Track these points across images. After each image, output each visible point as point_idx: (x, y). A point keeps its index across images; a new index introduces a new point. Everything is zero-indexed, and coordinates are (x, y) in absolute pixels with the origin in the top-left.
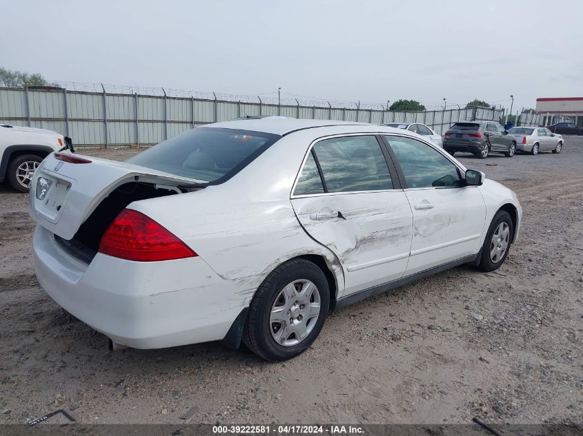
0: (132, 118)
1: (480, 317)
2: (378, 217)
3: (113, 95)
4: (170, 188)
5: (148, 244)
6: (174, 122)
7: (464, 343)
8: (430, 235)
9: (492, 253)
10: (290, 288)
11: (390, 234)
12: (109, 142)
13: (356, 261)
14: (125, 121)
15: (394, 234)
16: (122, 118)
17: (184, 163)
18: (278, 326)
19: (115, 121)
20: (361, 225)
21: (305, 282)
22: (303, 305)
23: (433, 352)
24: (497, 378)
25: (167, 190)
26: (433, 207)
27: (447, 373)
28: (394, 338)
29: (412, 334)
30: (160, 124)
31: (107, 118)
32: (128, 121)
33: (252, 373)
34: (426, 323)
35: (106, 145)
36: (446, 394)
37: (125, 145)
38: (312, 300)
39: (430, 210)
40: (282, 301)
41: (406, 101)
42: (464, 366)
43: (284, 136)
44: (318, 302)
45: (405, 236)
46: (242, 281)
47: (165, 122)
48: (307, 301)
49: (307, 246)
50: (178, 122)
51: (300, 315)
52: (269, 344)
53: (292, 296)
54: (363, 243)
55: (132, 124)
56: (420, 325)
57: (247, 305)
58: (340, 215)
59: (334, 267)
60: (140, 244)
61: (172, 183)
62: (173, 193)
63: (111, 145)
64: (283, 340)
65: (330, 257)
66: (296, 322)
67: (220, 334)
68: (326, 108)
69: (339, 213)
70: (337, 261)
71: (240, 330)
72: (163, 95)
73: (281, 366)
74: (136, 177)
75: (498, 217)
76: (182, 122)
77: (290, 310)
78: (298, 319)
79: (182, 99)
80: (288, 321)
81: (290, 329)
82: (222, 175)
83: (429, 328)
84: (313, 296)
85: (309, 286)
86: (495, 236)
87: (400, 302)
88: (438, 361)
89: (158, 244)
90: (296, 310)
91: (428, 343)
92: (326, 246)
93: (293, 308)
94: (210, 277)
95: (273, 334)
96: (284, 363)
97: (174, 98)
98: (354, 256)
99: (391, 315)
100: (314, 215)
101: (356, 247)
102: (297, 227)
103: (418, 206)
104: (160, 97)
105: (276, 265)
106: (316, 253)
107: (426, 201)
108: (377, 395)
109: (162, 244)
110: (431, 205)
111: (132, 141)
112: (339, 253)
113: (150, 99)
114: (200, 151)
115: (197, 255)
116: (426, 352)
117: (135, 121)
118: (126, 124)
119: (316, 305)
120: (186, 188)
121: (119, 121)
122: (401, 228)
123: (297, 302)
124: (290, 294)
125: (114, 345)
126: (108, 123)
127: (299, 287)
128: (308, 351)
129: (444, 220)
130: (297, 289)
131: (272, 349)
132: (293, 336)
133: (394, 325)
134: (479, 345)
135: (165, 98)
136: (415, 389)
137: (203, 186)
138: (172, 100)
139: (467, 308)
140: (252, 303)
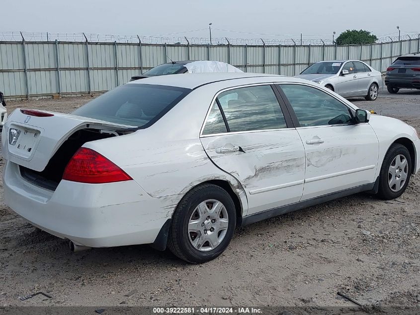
0: (52, 66)
1: (369, 233)
2: (275, 150)
3: (32, 43)
4: (110, 133)
5: (98, 172)
6: (98, 69)
7: (348, 251)
8: (322, 165)
9: (391, 183)
10: (202, 206)
11: (285, 164)
12: (29, 93)
13: (256, 187)
14: (45, 70)
15: (289, 164)
16: (43, 67)
17: (117, 113)
18: (195, 235)
19: (35, 70)
20: (259, 158)
21: (215, 202)
22: (214, 220)
23: (321, 257)
24: (365, 271)
25: (108, 134)
26: (323, 142)
27: (327, 269)
28: (291, 248)
29: (306, 245)
30: (82, 72)
31: (28, 67)
32: (49, 70)
33: (177, 271)
34: (320, 238)
35: (27, 97)
36: (322, 280)
37: (47, 95)
38: (222, 216)
39: (321, 144)
40: (197, 216)
41: (354, 31)
42: (343, 265)
43: (194, 89)
44: (226, 218)
45: (299, 166)
46: (166, 198)
47: (87, 69)
48: (217, 217)
49: (214, 173)
50: (102, 69)
51: (212, 228)
52: (188, 248)
53: (205, 212)
54: (262, 171)
55: (53, 73)
56: (315, 239)
57: (170, 217)
58: (241, 150)
59: (238, 190)
60: (93, 171)
61: (111, 128)
62: (113, 135)
63: (32, 96)
64: (199, 246)
65: (233, 182)
66: (209, 233)
67: (151, 238)
68: (259, 46)
69: (240, 147)
70: (240, 186)
71: (166, 235)
72: (84, 40)
73: (198, 266)
74: (88, 125)
75: (393, 150)
76: (106, 69)
77: (203, 223)
78: (210, 230)
79: (105, 44)
80: (202, 232)
81: (204, 237)
82: (147, 122)
83: (322, 241)
84: (221, 213)
85: (218, 205)
86: (391, 167)
87: (302, 224)
88: (323, 262)
89: (105, 172)
90: (208, 223)
91: (319, 251)
92: (230, 174)
93: (206, 222)
94: (142, 195)
95: (191, 241)
96: (201, 265)
97: (97, 43)
98: (255, 181)
99: (293, 233)
100: (219, 150)
101: (256, 175)
102: (205, 159)
103: (309, 142)
104: (81, 43)
105: (190, 187)
106: (221, 178)
107: (317, 137)
108: (269, 282)
109: (107, 171)
110: (322, 140)
111: (54, 91)
112: (241, 179)
113: (71, 45)
114: (129, 102)
115: (132, 179)
116: (315, 257)
117: (56, 69)
118: (47, 72)
119: (225, 221)
120: (122, 132)
121: (39, 70)
122: (295, 160)
123: (209, 217)
124: (203, 211)
125: (75, 246)
126: (28, 73)
127: (210, 205)
128: (220, 257)
129: (336, 153)
130: (208, 207)
131: (191, 252)
132: (207, 244)
133: (293, 240)
134: (360, 251)
135: (87, 43)
136: (300, 278)
137: (134, 130)
138: (94, 46)
139: (359, 227)
140: (173, 216)
